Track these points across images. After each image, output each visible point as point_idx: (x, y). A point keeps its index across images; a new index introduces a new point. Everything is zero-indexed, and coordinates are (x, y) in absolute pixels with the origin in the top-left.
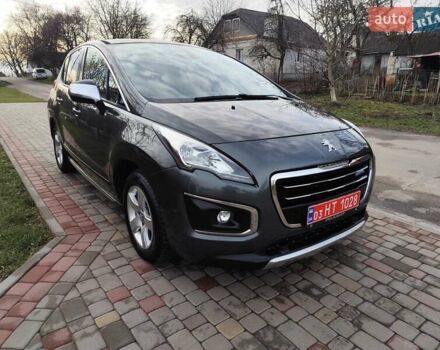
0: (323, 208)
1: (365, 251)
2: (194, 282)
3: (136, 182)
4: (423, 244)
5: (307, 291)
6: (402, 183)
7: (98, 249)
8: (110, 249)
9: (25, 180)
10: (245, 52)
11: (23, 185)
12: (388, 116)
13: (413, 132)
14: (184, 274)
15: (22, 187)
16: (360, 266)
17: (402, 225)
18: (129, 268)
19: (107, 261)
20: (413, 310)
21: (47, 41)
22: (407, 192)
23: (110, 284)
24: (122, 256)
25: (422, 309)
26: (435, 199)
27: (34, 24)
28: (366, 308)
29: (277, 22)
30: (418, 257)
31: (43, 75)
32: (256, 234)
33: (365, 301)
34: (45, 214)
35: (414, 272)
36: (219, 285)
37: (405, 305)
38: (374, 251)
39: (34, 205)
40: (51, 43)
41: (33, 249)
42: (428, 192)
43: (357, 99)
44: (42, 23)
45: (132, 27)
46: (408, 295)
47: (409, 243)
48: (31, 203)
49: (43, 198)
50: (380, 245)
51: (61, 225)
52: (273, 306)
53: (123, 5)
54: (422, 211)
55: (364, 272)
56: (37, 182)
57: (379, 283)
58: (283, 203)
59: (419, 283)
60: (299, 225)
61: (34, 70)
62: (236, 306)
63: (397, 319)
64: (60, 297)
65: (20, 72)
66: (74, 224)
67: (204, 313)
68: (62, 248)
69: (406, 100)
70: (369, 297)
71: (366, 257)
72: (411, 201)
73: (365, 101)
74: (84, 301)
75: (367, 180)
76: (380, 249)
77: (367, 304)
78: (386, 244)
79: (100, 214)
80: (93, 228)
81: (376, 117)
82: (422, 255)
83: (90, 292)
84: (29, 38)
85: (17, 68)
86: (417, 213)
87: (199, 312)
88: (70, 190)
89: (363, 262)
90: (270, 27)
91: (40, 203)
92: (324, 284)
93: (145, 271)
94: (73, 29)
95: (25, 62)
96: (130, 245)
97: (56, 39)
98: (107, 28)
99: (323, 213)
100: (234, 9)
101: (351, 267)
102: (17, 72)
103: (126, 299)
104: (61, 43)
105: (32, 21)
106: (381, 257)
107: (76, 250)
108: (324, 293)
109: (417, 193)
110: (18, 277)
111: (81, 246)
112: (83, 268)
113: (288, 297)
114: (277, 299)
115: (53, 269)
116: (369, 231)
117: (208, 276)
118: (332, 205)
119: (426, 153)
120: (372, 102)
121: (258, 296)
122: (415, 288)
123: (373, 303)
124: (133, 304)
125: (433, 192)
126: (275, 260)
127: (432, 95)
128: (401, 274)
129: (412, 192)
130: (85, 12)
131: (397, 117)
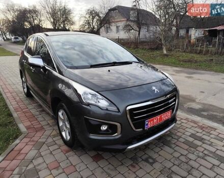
0: (153, 120)
1: (176, 137)
2: (92, 157)
3: (62, 108)
4: (204, 133)
5: (146, 160)
6: (196, 99)
7: (44, 140)
8: (50, 140)
9: (7, 102)
10: (121, 28)
11: (6, 105)
12: (191, 61)
13: (203, 70)
14: (86, 153)
15: (6, 106)
16: (173, 146)
17: (195, 122)
18: (59, 150)
19: (48, 147)
20: (197, 169)
21: (19, 23)
22: (199, 103)
23: (49, 160)
24: (56, 144)
25: (201, 168)
26: (212, 107)
27: (13, 14)
28: (175, 168)
29: (136, 13)
30: (201, 139)
31: (18, 40)
32: (120, 136)
33: (174, 165)
34: (17, 121)
35: (199, 148)
36: (103, 158)
37: (193, 166)
38: (181, 137)
39: (12, 116)
40: (22, 24)
41: (11, 141)
42: (209, 103)
43: (176, 52)
44: (16, 14)
45: (63, 15)
46: (195, 161)
47: (198, 132)
48: (10, 115)
49: (16, 112)
50: (184, 134)
51: (25, 127)
52: (129, 169)
53: (58, 4)
54: (205, 113)
55: (175, 149)
56: (14, 103)
57: (182, 155)
58: (133, 120)
59: (201, 154)
60: (141, 129)
61: (13, 38)
62: (112, 170)
63: (189, 174)
64: (24, 168)
65: (5, 38)
66: (32, 126)
67: (95, 174)
68: (26, 140)
69: (200, 52)
70: (176, 163)
71: (176, 141)
72: (200, 109)
73: (180, 53)
74: (36, 170)
75: (175, 104)
76: (183, 136)
77: (175, 167)
78: (187, 133)
79: (45, 120)
80: (42, 128)
81: (185, 61)
82: (203, 139)
83: (39, 164)
84: (10, 21)
85: (4, 36)
86: (203, 115)
87: (93, 174)
88: (30, 107)
89: (174, 144)
90: (133, 15)
91: (15, 115)
92: (155, 156)
93: (67, 152)
94: (33, 17)
95: (8, 33)
96: (60, 137)
97: (24, 22)
98: (50, 16)
99: (153, 123)
100: (115, 6)
101: (169, 146)
102: (4, 38)
103: (57, 168)
104: (26, 23)
105: (11, 12)
106: (183, 140)
107: (33, 141)
108: (155, 161)
109: (203, 104)
110: (4, 157)
111: (35, 139)
112: (36, 151)
113: (137, 164)
114: (132, 165)
115: (21, 152)
116: (179, 126)
117: (98, 154)
118: (157, 119)
119: (209, 82)
120: (184, 54)
121: (122, 164)
122: (199, 157)
123: (178, 166)
124: (60, 171)
125: (211, 103)
126: (130, 147)
127: (213, 49)
128: (193, 149)
129: (201, 103)
130: (38, 8)
131: (196, 62)
